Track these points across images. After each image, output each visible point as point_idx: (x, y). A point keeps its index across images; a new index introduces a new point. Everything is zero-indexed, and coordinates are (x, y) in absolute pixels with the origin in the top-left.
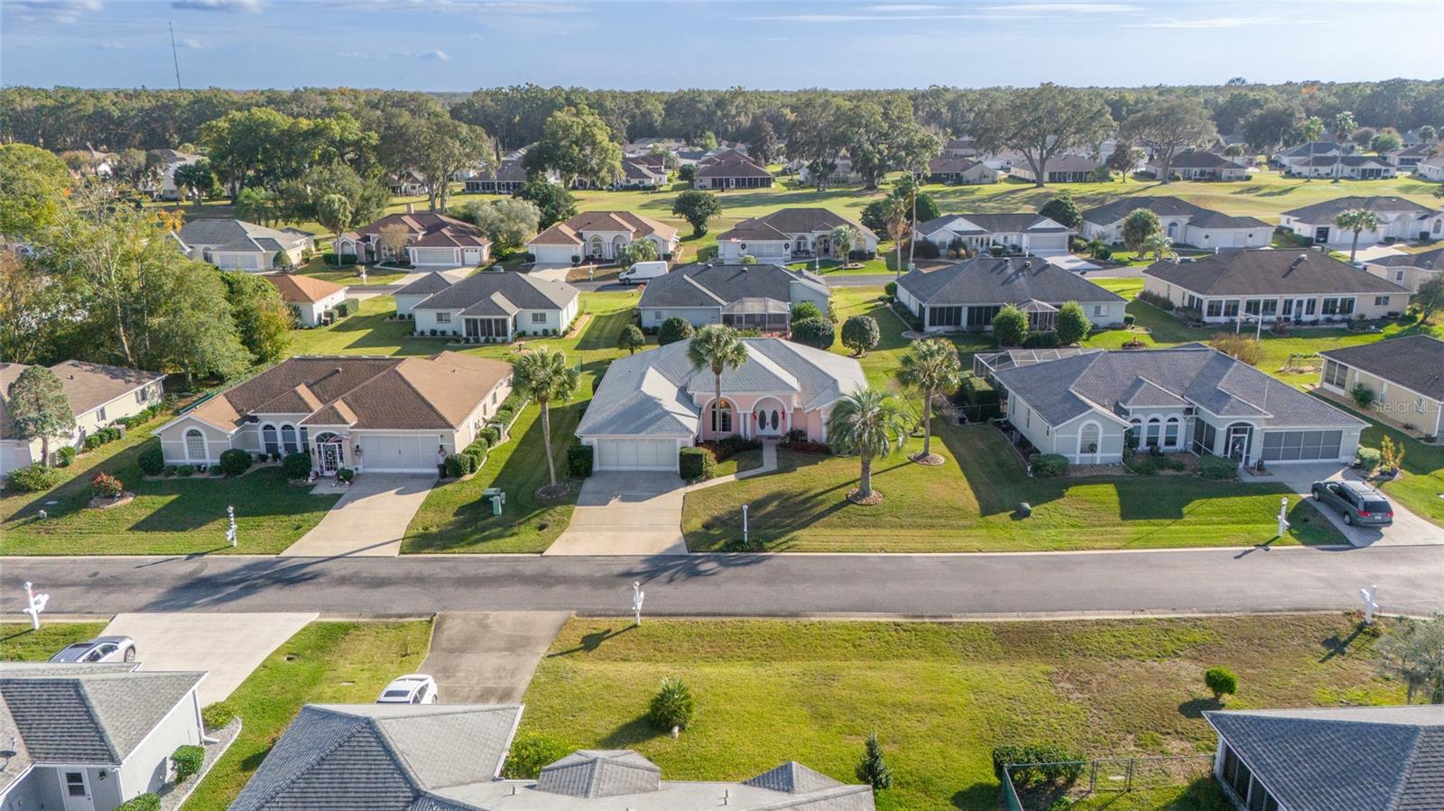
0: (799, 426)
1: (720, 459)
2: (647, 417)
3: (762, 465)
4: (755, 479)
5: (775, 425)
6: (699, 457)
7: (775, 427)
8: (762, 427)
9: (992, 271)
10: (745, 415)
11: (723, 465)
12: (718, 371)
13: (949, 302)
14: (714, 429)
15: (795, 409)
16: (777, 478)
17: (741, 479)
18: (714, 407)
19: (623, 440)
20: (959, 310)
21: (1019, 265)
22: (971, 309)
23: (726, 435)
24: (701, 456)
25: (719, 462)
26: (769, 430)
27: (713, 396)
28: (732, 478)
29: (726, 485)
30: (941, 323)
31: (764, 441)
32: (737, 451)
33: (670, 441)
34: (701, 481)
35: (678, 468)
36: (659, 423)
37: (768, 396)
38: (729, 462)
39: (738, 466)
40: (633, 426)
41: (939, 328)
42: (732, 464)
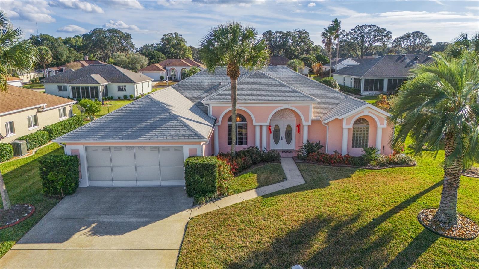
0: (316, 138)
1: (237, 171)
2: (149, 122)
3: (285, 179)
4: (283, 197)
5: (289, 140)
6: (210, 168)
7: (289, 141)
8: (276, 141)
9: (397, 61)
10: (261, 127)
11: (241, 179)
12: (234, 75)
13: (376, 76)
14: (230, 143)
15: (313, 121)
16: (310, 194)
17: (265, 196)
18: (230, 119)
19: (117, 149)
20: (382, 81)
21: (412, 58)
22: (390, 81)
23: (243, 147)
24: (214, 166)
25: (235, 175)
26: (282, 145)
27: (229, 107)
28: (251, 195)
29: (244, 205)
30: (371, 90)
31: (281, 154)
32: (255, 163)
33: (176, 149)
34: (213, 200)
35: (182, 183)
36: (163, 127)
37: (286, 106)
38: (247, 175)
39: (258, 180)
40: (129, 131)
41: (370, 92)
42: (251, 178)
